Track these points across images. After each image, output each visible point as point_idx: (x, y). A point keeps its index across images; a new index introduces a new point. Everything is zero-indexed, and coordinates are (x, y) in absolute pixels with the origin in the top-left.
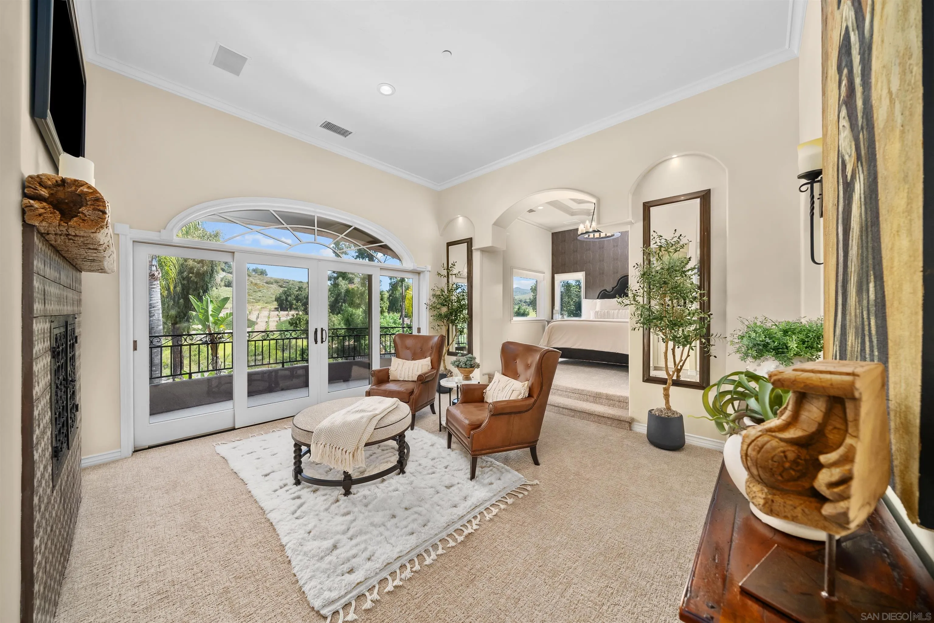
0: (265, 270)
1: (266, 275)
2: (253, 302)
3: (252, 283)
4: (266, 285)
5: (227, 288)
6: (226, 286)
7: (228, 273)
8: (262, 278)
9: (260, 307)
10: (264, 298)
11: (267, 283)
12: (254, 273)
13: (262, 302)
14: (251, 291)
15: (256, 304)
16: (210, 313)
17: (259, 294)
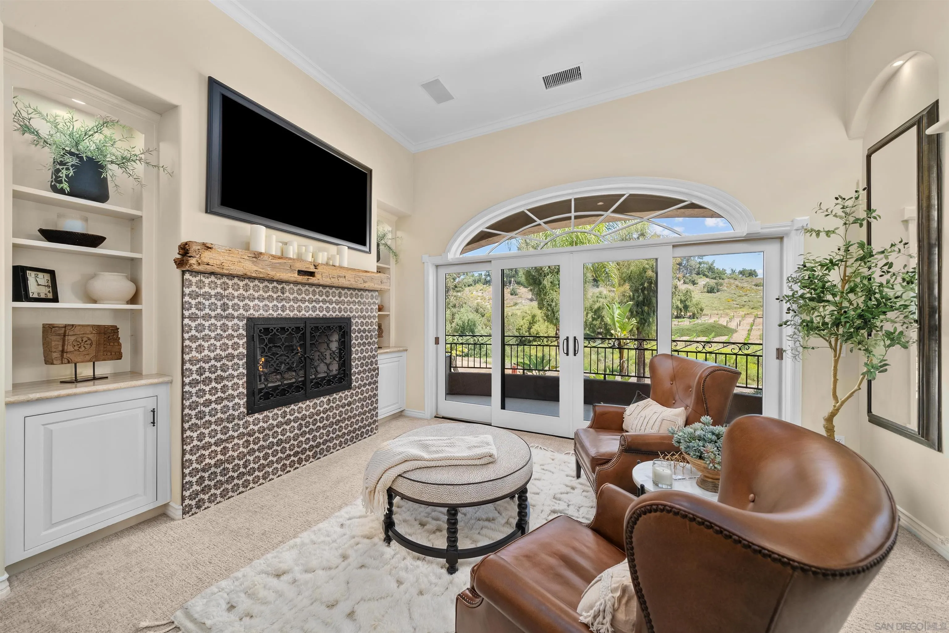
0: (754, 271)
1: (756, 276)
2: (735, 308)
3: (737, 287)
4: (755, 287)
5: (710, 294)
6: (708, 292)
7: (712, 278)
8: (750, 280)
9: (743, 313)
10: (751, 303)
11: (756, 285)
12: (740, 276)
13: (747, 307)
14: (735, 296)
15: (739, 310)
16: (616, 319)
17: (745, 298)
